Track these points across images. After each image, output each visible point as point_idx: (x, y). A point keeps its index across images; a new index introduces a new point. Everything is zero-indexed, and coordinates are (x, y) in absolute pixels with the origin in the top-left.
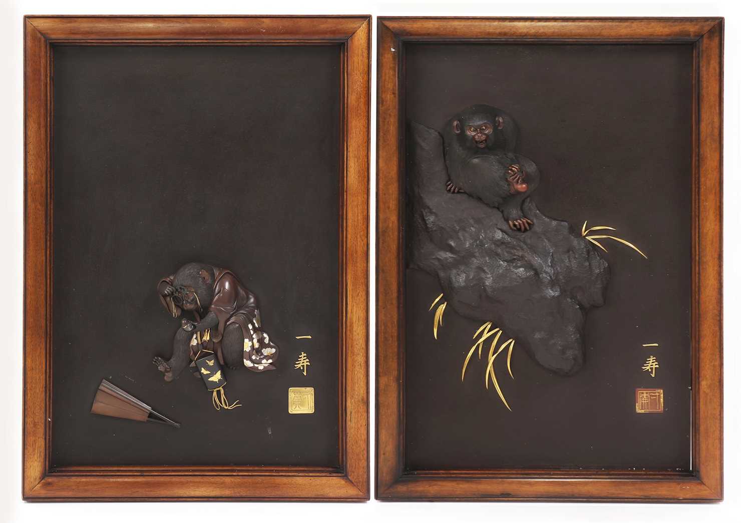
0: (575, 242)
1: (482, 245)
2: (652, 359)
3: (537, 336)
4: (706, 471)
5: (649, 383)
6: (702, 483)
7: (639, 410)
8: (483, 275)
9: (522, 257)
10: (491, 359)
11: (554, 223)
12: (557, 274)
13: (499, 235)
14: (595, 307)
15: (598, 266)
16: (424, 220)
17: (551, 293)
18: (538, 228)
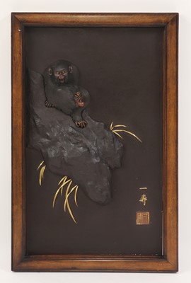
0: (107, 133)
1: (63, 135)
2: (144, 196)
3: (89, 183)
4: (170, 256)
5: (143, 209)
6: (168, 262)
7: (138, 224)
8: (63, 151)
9: (82, 141)
10: (67, 196)
11: (97, 123)
12: (98, 150)
13: (71, 130)
14: (116, 168)
15: (118, 146)
16: (34, 121)
17: (96, 160)
18: (89, 126)
